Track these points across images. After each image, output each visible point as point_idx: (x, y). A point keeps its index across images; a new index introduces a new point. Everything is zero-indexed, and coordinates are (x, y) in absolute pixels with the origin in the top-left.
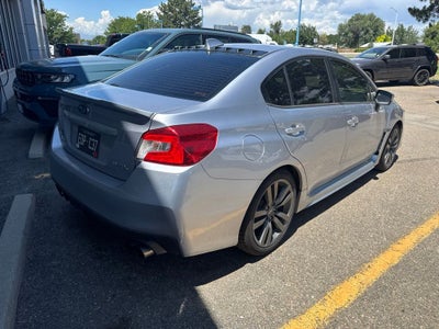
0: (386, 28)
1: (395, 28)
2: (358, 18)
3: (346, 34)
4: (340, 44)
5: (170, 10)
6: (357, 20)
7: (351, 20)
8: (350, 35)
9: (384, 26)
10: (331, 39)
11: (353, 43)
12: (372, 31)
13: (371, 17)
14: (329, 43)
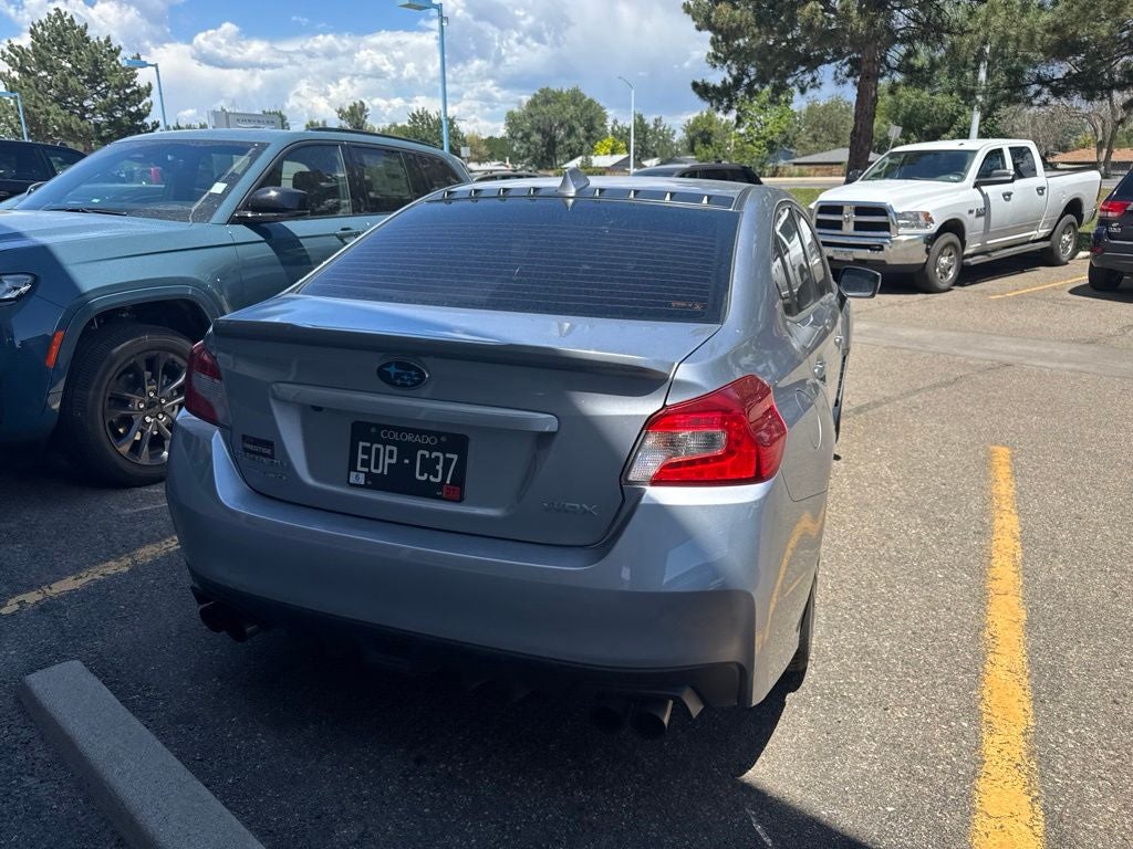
0: (609, 123)
1: (628, 122)
2: (546, 98)
3: (527, 136)
4: (515, 158)
5: (42, 64)
6: (547, 102)
7: (533, 104)
8: (537, 137)
9: (604, 118)
10: (494, 148)
11: (545, 159)
12: (581, 131)
13: (576, 97)
14: (491, 157)
